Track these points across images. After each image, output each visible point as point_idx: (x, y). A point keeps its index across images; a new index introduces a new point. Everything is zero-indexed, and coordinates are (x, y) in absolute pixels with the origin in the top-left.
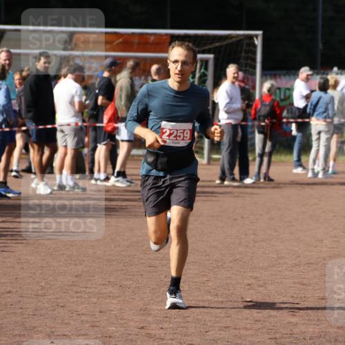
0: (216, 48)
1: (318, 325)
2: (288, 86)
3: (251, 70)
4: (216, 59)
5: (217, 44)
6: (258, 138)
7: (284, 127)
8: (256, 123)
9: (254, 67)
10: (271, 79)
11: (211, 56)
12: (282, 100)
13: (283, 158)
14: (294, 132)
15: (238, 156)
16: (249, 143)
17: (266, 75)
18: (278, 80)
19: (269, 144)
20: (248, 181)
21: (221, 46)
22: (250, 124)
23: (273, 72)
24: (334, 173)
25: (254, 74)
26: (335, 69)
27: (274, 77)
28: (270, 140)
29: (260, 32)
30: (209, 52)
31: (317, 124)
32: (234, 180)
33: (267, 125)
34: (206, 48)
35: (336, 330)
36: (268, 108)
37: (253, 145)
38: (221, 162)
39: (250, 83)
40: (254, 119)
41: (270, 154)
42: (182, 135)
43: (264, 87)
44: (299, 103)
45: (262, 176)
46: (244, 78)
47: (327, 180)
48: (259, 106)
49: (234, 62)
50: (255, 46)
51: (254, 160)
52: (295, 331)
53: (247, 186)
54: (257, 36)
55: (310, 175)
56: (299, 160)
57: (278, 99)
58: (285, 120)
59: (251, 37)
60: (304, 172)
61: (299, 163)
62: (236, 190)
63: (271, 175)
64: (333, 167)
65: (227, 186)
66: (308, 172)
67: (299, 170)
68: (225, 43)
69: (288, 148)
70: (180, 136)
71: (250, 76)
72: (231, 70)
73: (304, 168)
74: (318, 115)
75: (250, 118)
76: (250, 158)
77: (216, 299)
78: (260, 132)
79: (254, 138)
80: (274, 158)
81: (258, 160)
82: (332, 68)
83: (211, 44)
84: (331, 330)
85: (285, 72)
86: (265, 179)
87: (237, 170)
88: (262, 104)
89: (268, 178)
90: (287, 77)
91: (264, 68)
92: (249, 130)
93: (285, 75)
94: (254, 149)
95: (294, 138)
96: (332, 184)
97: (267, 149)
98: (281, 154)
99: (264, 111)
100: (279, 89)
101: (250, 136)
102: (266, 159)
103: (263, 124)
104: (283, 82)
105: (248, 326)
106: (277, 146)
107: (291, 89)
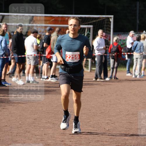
0: (94, 23)
1: (137, 140)
2: (125, 39)
3: (108, 32)
4: (94, 27)
5: (94, 21)
6: (112, 61)
7: (123, 56)
8: (111, 55)
9: (110, 31)
10: (117, 36)
11: (92, 26)
12: (122, 45)
13: (122, 69)
14: (127, 58)
15: (103, 68)
16: (108, 63)
17: (115, 34)
18: (120, 36)
19: (116, 64)
20: (107, 79)
21: (96, 22)
22: (108, 55)
23: (118, 33)
24: (144, 76)
25: (110, 34)
26: (144, 32)
27: (118, 35)
28: (117, 62)
29: (112, 16)
30: (91, 24)
31: (136, 55)
32: (101, 78)
33: (115, 55)
34: (90, 23)
35: (144, 142)
36: (116, 48)
37: (110, 64)
38: (96, 71)
39: (108, 38)
40: (110, 53)
41: (117, 68)
42: (75, 57)
43: (114, 39)
44: (129, 46)
45: (113, 77)
46: (106, 35)
47: (141, 79)
48: (112, 48)
49: (101, 29)
50: (110, 22)
51: (110, 70)
52: (127, 142)
53: (107, 81)
54: (111, 18)
55: (134, 76)
56: (129, 70)
57: (120, 44)
58: (123, 53)
59: (108, 18)
60: (131, 75)
61: (129, 71)
62: (102, 83)
63: (117, 76)
64: (143, 73)
65: (98, 81)
66: (133, 76)
67: (129, 75)
68: (97, 21)
69: (124, 65)
70: (74, 58)
71: (108, 35)
72: (100, 32)
73: (131, 74)
74: (136, 51)
75: (108, 52)
76: (108, 69)
77: (94, 129)
78: (112, 58)
79: (110, 61)
80: (118, 69)
81: (111, 70)
82: (143, 31)
83: (92, 21)
84: (142, 142)
85: (123, 33)
86: (114, 78)
87: (102, 75)
88: (113, 47)
89: (116, 78)
90: (124, 35)
91: (114, 31)
92: (108, 57)
93: (123, 34)
94: (110, 66)
95: (127, 61)
96: (143, 80)
97: (115, 66)
98: (121, 68)
99: (114, 49)
100: (121, 40)
101: (108, 60)
102: (115, 70)
103: (114, 55)
104: (122, 37)
105: (107, 140)
106: (120, 64)
107: (125, 40)
